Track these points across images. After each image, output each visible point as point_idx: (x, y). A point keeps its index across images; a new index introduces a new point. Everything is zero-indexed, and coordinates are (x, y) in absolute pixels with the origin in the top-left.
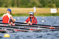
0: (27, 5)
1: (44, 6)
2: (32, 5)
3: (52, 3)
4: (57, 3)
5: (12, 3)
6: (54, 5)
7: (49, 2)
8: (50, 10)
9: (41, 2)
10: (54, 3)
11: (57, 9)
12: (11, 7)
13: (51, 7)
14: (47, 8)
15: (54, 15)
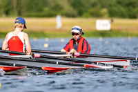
0: (40, 10)
1: (80, 14)
2: (53, 12)
3: (99, 6)
4: (110, 5)
5: (6, 6)
6: (105, 10)
7: (94, 5)
8: (95, 23)
9: (74, 5)
10: (103, 7)
11: (112, 21)
12: (4, 15)
13: (98, 16)
14: (87, 17)
15: (103, 34)
